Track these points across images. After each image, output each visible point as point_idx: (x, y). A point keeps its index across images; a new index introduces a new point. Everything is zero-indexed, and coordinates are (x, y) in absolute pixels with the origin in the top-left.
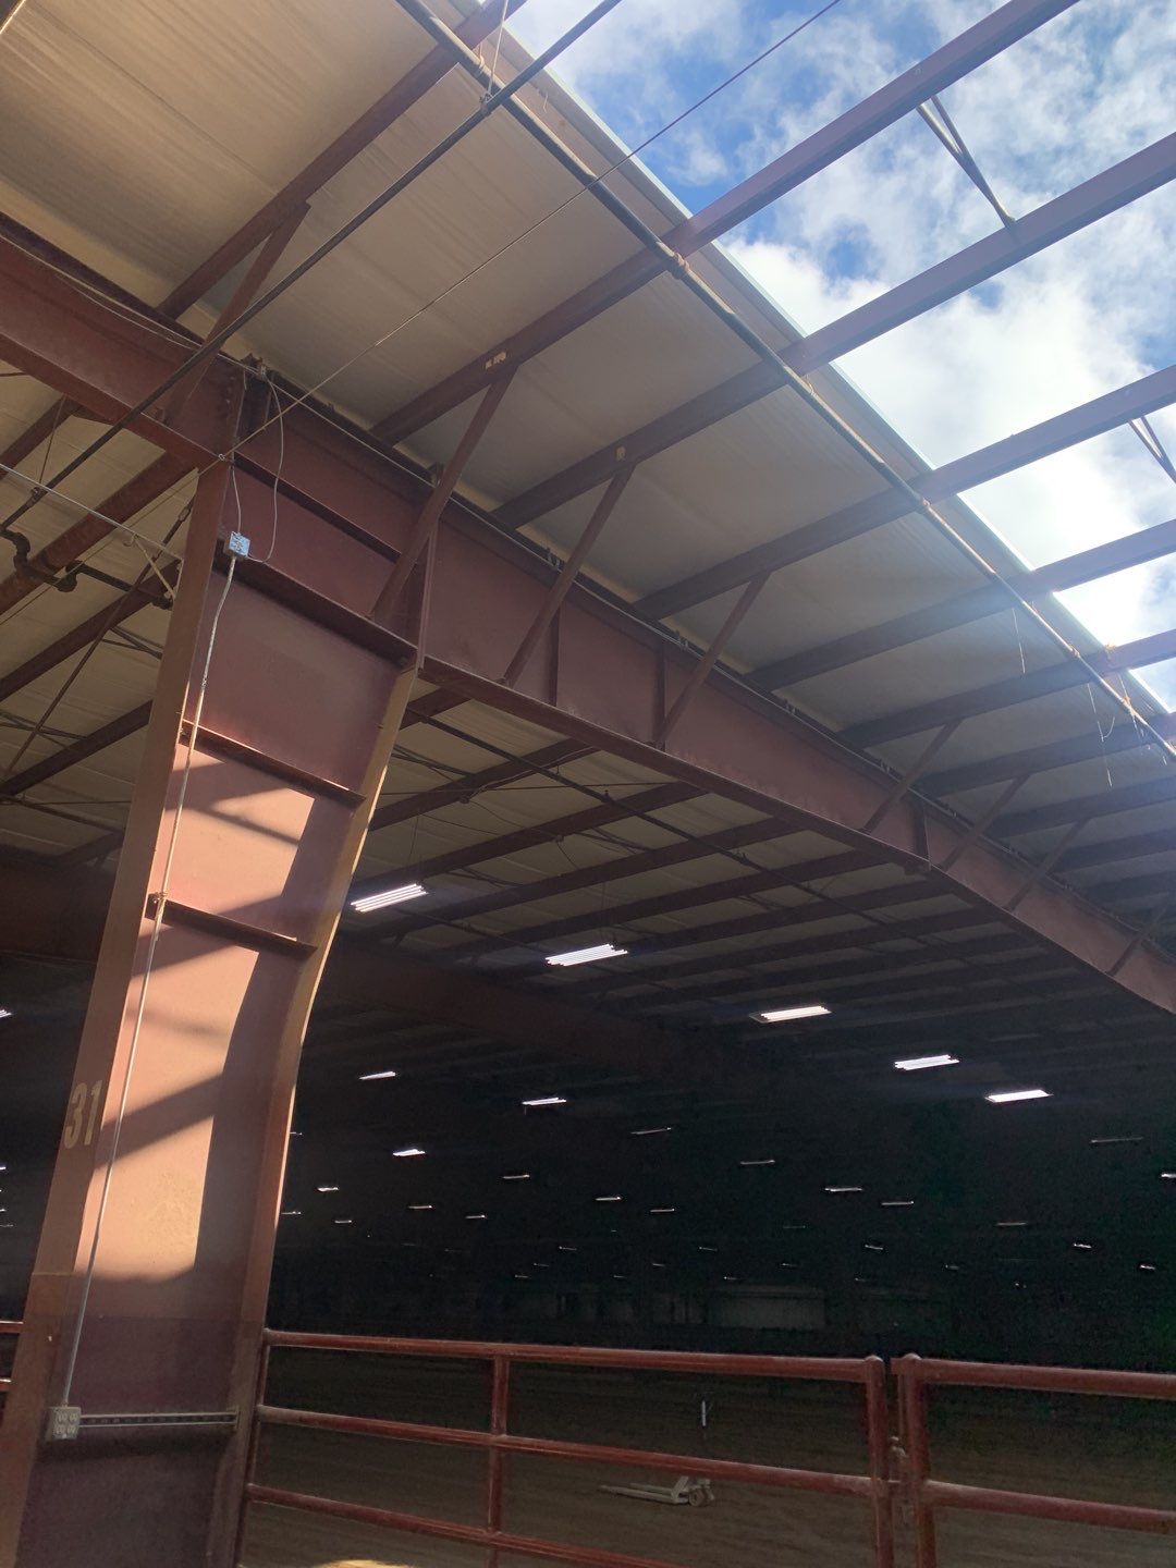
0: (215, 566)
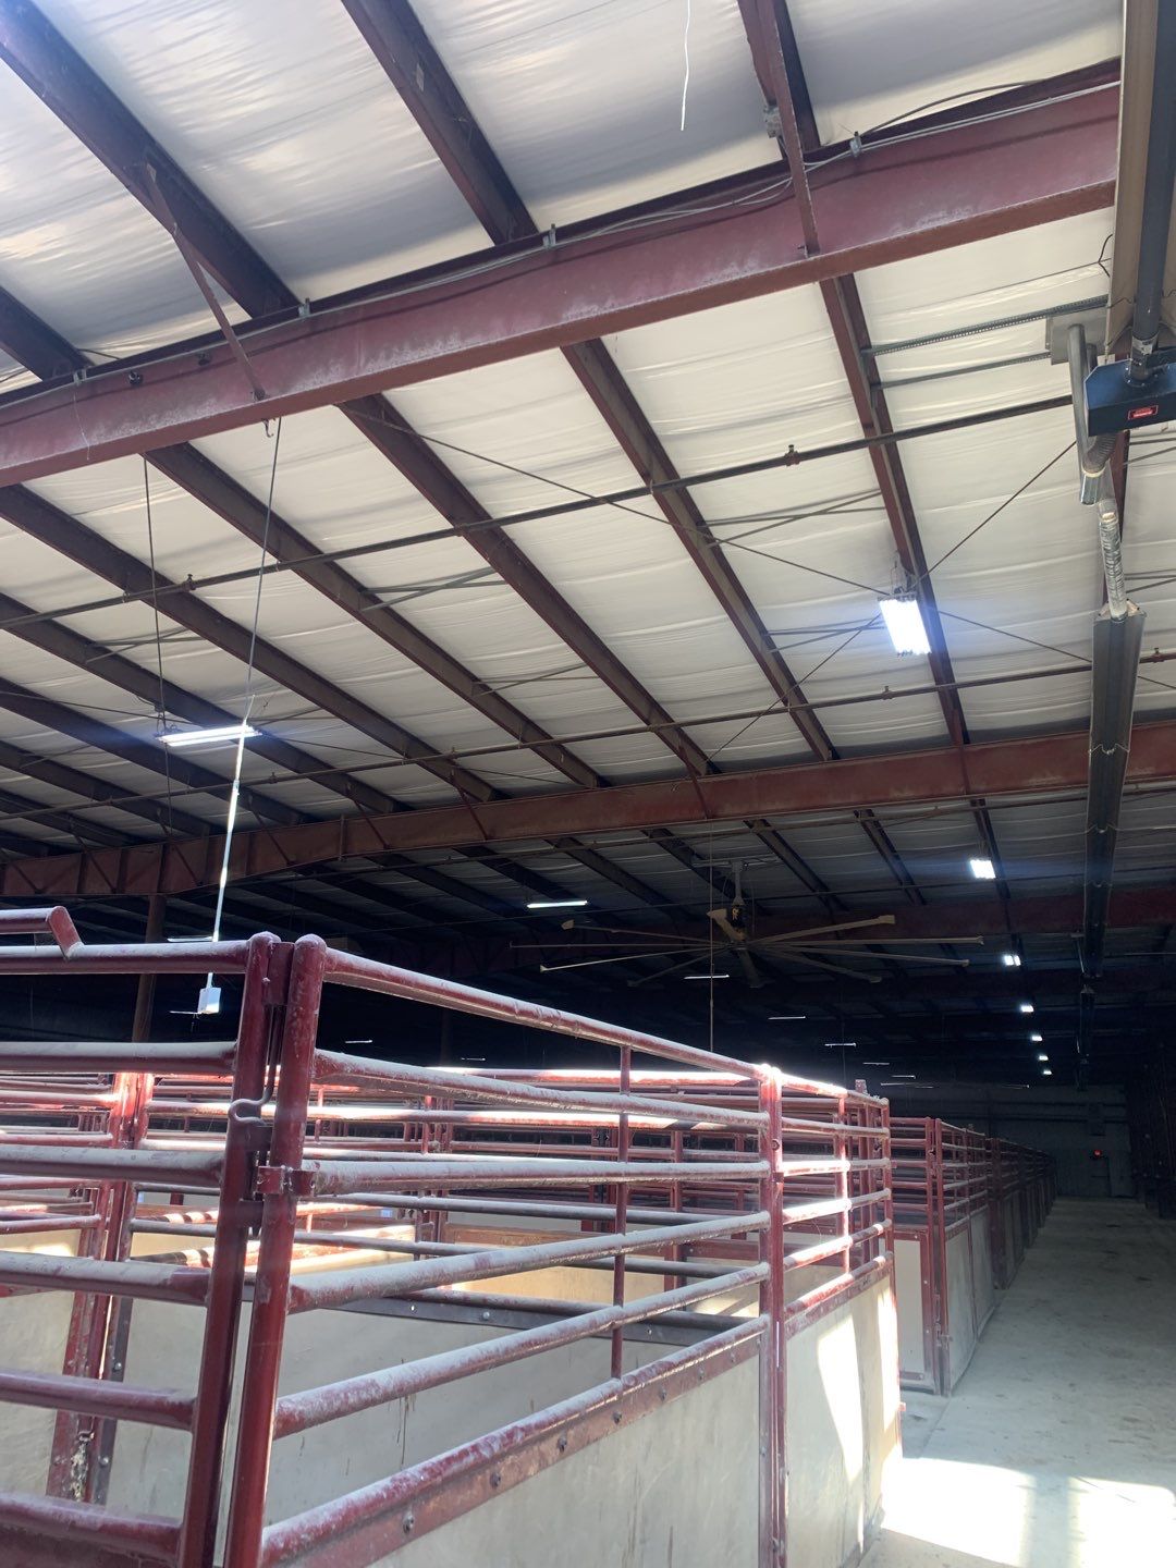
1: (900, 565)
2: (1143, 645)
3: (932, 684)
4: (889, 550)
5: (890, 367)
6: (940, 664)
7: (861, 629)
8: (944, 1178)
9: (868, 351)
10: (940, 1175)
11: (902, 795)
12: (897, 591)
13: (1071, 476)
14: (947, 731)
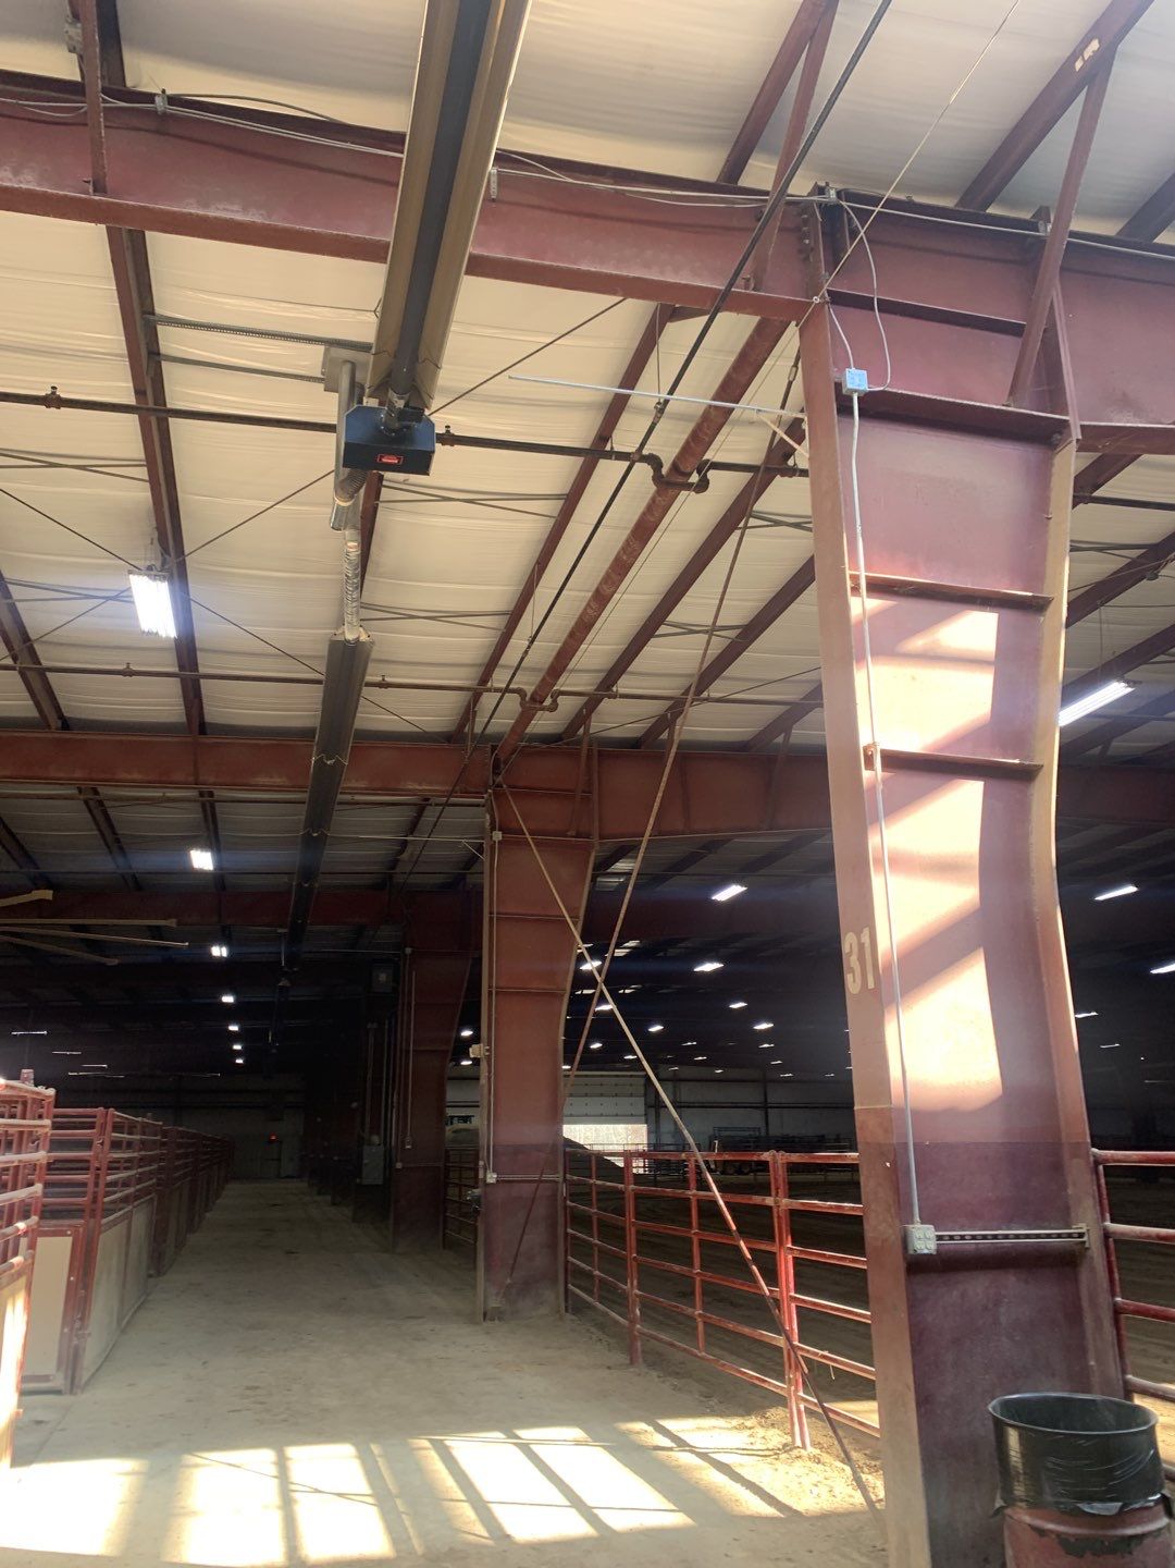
0: (839, 411)
1: (156, 542)
2: (369, 670)
3: (175, 669)
4: (148, 526)
5: (171, 341)
6: (186, 650)
7: (108, 598)
8: (109, 1169)
9: (151, 317)
10: (104, 1167)
11: (129, 777)
12: (150, 568)
13: (326, 500)
14: (184, 719)
